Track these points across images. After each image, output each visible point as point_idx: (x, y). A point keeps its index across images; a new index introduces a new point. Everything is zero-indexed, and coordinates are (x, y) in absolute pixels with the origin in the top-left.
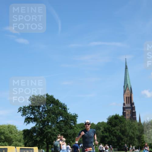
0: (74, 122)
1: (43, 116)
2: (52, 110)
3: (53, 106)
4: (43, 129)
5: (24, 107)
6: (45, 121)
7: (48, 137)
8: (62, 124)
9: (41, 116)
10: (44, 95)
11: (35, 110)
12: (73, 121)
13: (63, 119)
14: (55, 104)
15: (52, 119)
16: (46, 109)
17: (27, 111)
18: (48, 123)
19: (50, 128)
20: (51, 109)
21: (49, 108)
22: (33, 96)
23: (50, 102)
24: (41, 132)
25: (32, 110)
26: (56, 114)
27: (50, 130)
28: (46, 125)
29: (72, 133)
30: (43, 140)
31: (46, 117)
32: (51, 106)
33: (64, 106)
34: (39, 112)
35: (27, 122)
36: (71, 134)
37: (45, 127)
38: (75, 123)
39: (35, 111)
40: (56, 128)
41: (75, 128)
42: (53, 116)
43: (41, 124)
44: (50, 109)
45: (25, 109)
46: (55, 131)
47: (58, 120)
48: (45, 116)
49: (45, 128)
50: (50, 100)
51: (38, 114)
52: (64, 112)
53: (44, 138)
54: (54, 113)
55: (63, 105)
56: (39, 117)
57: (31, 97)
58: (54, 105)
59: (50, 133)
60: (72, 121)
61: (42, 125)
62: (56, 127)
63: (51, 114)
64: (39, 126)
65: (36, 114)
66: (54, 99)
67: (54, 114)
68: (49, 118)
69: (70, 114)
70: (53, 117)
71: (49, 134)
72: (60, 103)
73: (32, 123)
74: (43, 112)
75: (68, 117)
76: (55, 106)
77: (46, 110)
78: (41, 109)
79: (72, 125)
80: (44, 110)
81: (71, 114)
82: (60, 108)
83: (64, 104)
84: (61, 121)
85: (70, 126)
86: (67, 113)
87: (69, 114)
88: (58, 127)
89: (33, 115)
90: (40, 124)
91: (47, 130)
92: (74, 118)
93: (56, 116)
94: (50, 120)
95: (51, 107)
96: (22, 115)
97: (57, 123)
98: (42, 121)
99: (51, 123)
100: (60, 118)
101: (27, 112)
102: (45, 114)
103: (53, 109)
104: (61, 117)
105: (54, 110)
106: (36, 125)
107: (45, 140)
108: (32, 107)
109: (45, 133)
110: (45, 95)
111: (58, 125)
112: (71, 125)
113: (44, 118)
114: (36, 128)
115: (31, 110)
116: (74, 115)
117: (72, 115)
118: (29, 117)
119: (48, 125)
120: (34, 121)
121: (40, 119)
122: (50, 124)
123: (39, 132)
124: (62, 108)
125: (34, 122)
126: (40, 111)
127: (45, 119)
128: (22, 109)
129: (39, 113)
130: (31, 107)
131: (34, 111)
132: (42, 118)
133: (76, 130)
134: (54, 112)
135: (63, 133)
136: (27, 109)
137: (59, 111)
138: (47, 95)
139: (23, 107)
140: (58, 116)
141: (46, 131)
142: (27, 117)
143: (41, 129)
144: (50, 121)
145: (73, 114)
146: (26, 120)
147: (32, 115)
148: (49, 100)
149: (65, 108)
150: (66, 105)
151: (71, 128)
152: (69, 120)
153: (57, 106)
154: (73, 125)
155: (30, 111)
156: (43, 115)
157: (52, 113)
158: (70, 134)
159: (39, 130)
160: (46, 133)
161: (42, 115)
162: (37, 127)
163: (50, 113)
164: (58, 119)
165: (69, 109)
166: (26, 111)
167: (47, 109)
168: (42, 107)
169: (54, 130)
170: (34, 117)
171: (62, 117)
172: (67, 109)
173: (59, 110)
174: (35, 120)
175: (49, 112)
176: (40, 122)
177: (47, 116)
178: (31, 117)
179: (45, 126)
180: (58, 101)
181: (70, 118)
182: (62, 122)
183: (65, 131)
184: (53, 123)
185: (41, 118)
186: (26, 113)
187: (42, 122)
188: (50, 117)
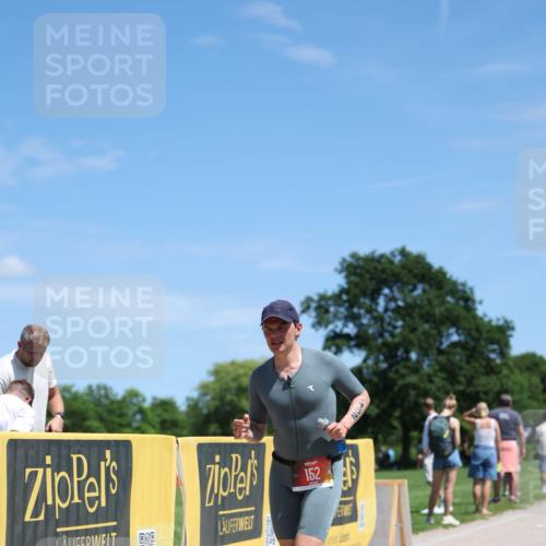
0: (501, 348)
1: (390, 328)
2: (421, 307)
3: (424, 291)
4: (392, 375)
5: (323, 297)
6: (397, 346)
7: (406, 404)
8: (459, 357)
9: (382, 327)
10: (393, 254)
11: (360, 307)
12: (495, 347)
13: (462, 338)
14: (431, 286)
15: (423, 338)
16: (400, 303)
17: (332, 309)
18: (407, 352)
19: (416, 369)
20: (419, 302)
21: (409, 300)
22: (354, 255)
23: (416, 276)
24: (381, 385)
25: (351, 306)
26: (434, 322)
27: (413, 379)
28: (399, 359)
29: (495, 390)
30: (391, 416)
31: (401, 333)
32: (418, 291)
33: (465, 292)
34: (375, 314)
35: (334, 349)
36: (490, 390)
37: (398, 367)
38: (503, 354)
39: (362, 311)
40: (436, 371)
41: (505, 372)
42: (426, 326)
43: (381, 358)
44: (415, 301)
45: (323, 303)
46: (431, 381)
47: (441, 343)
48: (395, 327)
49: (397, 371)
50: (414, 270)
51: (372, 322)
52: (462, 312)
53: (393, 406)
54: (428, 317)
55: (460, 288)
56: (374, 334)
57: (344, 260)
58: (427, 287)
59: (414, 387)
60: (492, 343)
61: (386, 360)
62: (437, 367)
63: (417, 320)
64: (376, 363)
65: (365, 321)
66: (429, 267)
67: (427, 321)
68: (411, 336)
69: (486, 319)
70: (424, 333)
71: (413, 393)
72: (449, 280)
73: (351, 352)
74: (390, 314)
75: (478, 330)
76: (433, 293)
77: (398, 307)
78: (382, 302)
79: (494, 360)
80: (392, 305)
81: (490, 321)
82: (449, 299)
83: (464, 285)
84: (454, 345)
85: (484, 363)
86: (475, 317)
87: (481, 319)
88: (443, 368)
89: (355, 325)
90: (377, 357)
91: (403, 376)
92: (501, 334)
93: (437, 328)
94: (415, 341)
95: (418, 296)
96: (313, 326)
97: (441, 352)
98: (385, 344)
99: (418, 354)
100: (449, 335)
101: (331, 316)
102: (397, 320)
103: (425, 302)
104: (452, 330)
105: (428, 307)
106: (365, 361)
107: (397, 413)
108: (351, 296)
109: (396, 388)
110: (396, 253)
111: (442, 358)
112: (489, 360)
113: (392, 335)
114: (365, 371)
115: (346, 305)
116: (501, 322)
117: (494, 323)
118: (338, 330)
119: (408, 359)
120: (358, 346)
121: (380, 341)
122: (413, 356)
123: (376, 385)
124: (457, 300)
125: (356, 351)
126: (376, 310)
127: (397, 340)
128: (313, 305)
129: (374, 318)
130: (345, 297)
131: (355, 310)
132: (387, 335)
133: (507, 377)
134: (428, 314)
135: (461, 388)
136: (330, 302)
137: (447, 310)
138: (403, 252)
139: (316, 298)
140: (443, 328)
141: (400, 382)
142: (332, 334)
143: (382, 374)
144: (413, 345)
145: (498, 320)
146: (329, 343)
147: (351, 325)
148: (410, 271)
149: (466, 299)
150: (471, 289)
151: (491, 369)
152: (482, 343)
153: (437, 293)
154: (498, 361)
155: (342, 310)
156: (389, 324)
157: (421, 317)
158: (486, 393)
159: (375, 379)
160: (400, 389)
161: (386, 326)
162: (367, 368)
163: (412, 318)
164: (441, 337)
165: (481, 302)
166: (327, 311)
167: (404, 301)
168: (386, 295)
169: (430, 379)
170: (359, 332)
171: (457, 332)
172: (474, 301)
173: (447, 305)
174: (360, 341)
175: (410, 315)
176: (379, 350)
177: (403, 327)
178: (346, 331)
179: (398, 363)
180: (441, 273)
181: (484, 335)
182: (459, 350)
183: (470, 382)
184: (424, 353)
185: (381, 335)
186: (326, 316)
187: (385, 350)
188: (414, 330)
